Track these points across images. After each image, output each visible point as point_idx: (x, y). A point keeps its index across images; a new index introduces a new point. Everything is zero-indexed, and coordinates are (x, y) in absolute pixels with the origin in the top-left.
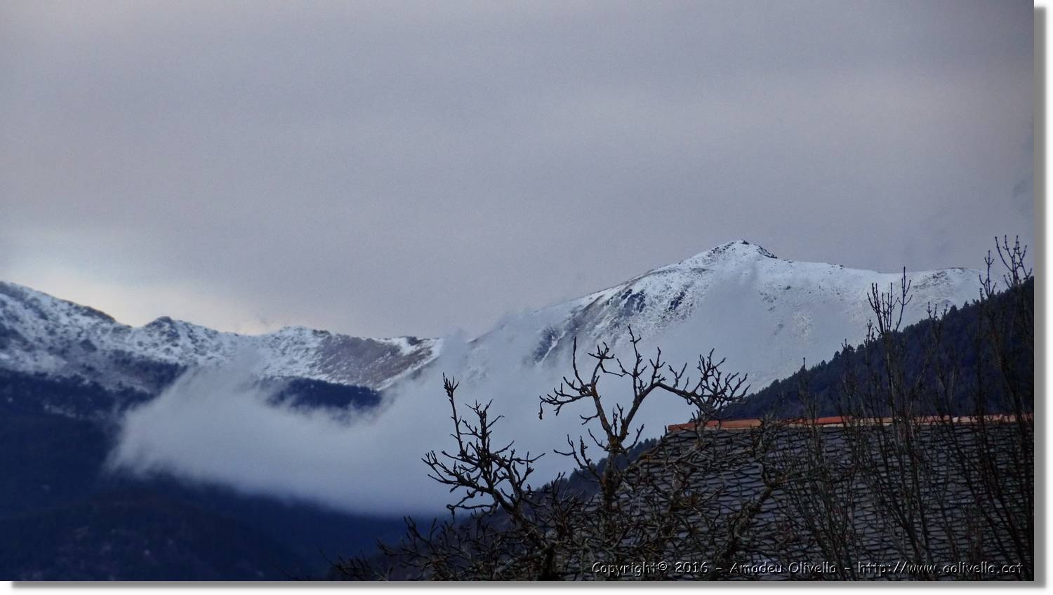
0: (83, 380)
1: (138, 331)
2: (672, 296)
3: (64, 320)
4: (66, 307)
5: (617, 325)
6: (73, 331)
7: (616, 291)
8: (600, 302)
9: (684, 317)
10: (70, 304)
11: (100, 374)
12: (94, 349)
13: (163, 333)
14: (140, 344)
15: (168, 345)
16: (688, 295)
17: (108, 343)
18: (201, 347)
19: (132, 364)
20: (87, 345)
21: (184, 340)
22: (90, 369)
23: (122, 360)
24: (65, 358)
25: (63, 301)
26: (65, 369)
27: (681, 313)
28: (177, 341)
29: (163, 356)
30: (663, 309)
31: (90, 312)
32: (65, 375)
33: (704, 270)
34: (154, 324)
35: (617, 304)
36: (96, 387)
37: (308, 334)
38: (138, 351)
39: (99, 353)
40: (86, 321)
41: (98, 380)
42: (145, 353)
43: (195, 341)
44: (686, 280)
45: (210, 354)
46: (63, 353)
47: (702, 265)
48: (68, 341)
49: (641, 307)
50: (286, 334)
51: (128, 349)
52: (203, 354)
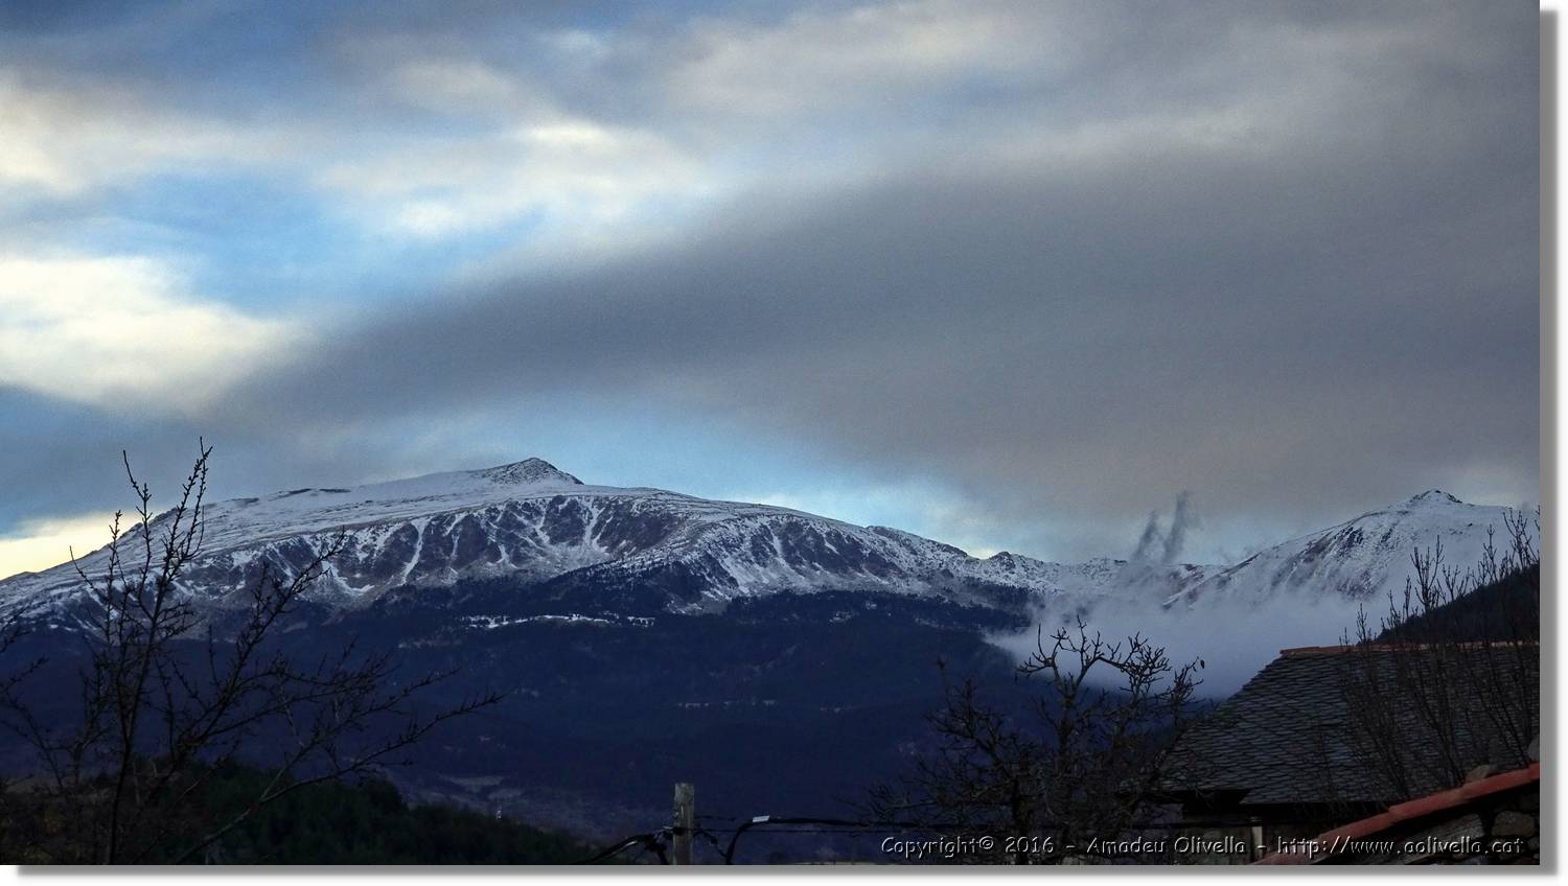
0: (944, 599)
1: (984, 562)
2: (1384, 532)
3: (929, 555)
4: (930, 545)
5: (1342, 554)
6: (936, 563)
7: (1341, 529)
8: (1329, 538)
9: (1392, 547)
10: (934, 543)
11: (957, 595)
12: (952, 576)
13: (1003, 564)
14: (986, 572)
15: (1007, 573)
16: (1396, 531)
17: (962, 571)
18: (1032, 574)
19: (980, 587)
20: (947, 573)
21: (1018, 569)
22: (949, 591)
23: (973, 584)
24: (930, 583)
25: (929, 541)
26: (930, 592)
27: (1390, 545)
28: (1013, 570)
29: (1003, 581)
30: (1376, 542)
31: (949, 549)
32: (931, 596)
33: (1407, 512)
34: (996, 557)
35: (1342, 538)
36: (953, 604)
37: (1111, 563)
38: (984, 577)
39: (955, 580)
40: (945, 556)
41: (955, 599)
42: (990, 579)
43: (1027, 570)
44: (1393, 520)
45: (1038, 579)
46: (928, 580)
47: (1406, 509)
48: (932, 571)
49: (1360, 540)
50: (1094, 563)
51: (977, 576)
52: (1033, 579)
